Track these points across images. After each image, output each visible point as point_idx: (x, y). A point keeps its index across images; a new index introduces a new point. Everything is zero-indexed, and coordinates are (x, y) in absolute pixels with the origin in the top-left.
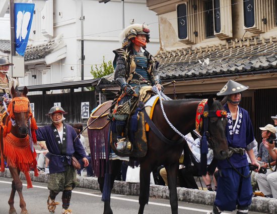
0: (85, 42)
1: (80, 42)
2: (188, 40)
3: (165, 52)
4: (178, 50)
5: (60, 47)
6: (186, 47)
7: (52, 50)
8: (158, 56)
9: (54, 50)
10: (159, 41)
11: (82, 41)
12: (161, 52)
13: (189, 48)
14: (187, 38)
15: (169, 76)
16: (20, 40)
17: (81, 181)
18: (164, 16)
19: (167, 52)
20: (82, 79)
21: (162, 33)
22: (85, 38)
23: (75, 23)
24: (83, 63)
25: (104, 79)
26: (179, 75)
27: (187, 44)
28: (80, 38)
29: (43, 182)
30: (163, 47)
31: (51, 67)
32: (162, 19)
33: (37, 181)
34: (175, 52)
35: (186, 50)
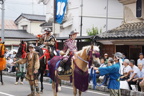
0: (83, 18)
1: (81, 18)
2: (142, 18)
3: (127, 23)
4: (135, 23)
5: (70, 19)
6: (140, 21)
7: (66, 21)
8: (123, 25)
9: (67, 21)
10: (123, 18)
11: (82, 17)
12: (124, 24)
13: (141, 22)
14: (141, 17)
15: (136, 36)
16: (59, 16)
17: (92, 86)
18: (127, 6)
19: (128, 24)
20: (81, 35)
21: (125, 14)
22: (83, 15)
23: (78, 8)
24: (81, 27)
25: (97, 36)
26: (142, 36)
27: (140, 20)
28: (81, 15)
29: (70, 85)
30: (125, 21)
31: (65, 29)
32: (126, 7)
33: (66, 85)
34: (133, 24)
35: (139, 23)
